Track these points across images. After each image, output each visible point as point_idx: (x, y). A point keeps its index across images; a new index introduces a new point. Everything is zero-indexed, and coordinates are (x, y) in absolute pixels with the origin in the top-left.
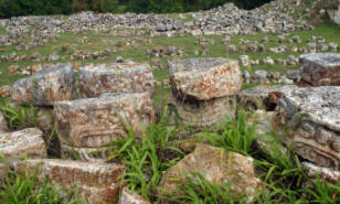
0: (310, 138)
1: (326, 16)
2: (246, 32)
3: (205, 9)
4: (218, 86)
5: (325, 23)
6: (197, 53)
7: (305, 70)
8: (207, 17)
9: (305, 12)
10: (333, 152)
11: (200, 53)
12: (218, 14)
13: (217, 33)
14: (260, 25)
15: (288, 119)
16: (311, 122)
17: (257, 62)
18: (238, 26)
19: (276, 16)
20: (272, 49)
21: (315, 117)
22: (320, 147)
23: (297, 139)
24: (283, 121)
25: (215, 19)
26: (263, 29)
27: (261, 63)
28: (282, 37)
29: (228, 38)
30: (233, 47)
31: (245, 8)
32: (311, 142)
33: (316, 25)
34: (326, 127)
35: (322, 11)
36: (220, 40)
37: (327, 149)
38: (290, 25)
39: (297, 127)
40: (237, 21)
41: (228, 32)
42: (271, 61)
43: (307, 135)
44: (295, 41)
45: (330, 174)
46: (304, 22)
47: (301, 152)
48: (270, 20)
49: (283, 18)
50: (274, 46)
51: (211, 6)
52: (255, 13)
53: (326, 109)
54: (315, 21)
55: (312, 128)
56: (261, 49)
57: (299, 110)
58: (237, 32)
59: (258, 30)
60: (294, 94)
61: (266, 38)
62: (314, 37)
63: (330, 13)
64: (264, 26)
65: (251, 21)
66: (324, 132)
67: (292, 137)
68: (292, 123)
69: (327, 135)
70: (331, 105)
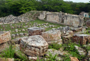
0: (29, 50)
1: (37, 18)
2: (16, 23)
3: (4, 17)
4: (3, 39)
5: (37, 19)
6: (2, 30)
7: (30, 32)
8: (4, 19)
9: (32, 17)
10: (35, 52)
11: (3, 30)
12: (8, 18)
13: (8, 23)
14: (20, 21)
15: (23, 46)
16: (29, 46)
17: (20, 31)
18: (14, 21)
19: (25, 18)
20: (24, 27)
21: (30, 44)
22: (32, 52)
23: (26, 51)
24: (22, 47)
25: (7, 19)
26: (21, 22)
27: (21, 31)
28: (27, 23)
29: (11, 25)
30: (13, 27)
31: (16, 16)
32: (30, 51)
33: (35, 20)
34: (33, 46)
35: (36, 16)
36: (9, 25)
37: (34, 52)
38: (28, 20)
39: (26, 48)
40: (14, 20)
41: (11, 23)
42: (24, 30)
43: (28, 49)
44: (30, 24)
45: (35, 58)
46: (32, 19)
47: (28, 54)
48: (23, 19)
49: (26, 18)
50: (24, 26)
51: (6, 16)
52: (19, 17)
53: (33, 42)
54: (34, 19)
55: (29, 47)
56: (21, 27)
57: (26, 43)
58: (14, 23)
59: (20, 22)
60: (24, 39)
61: (22, 24)
62: (35, 23)
63: (38, 17)
64: (21, 21)
65: (18, 20)
66: (32, 48)
67: (25, 50)
68: (24, 47)
69: (33, 48)
70: (34, 40)
